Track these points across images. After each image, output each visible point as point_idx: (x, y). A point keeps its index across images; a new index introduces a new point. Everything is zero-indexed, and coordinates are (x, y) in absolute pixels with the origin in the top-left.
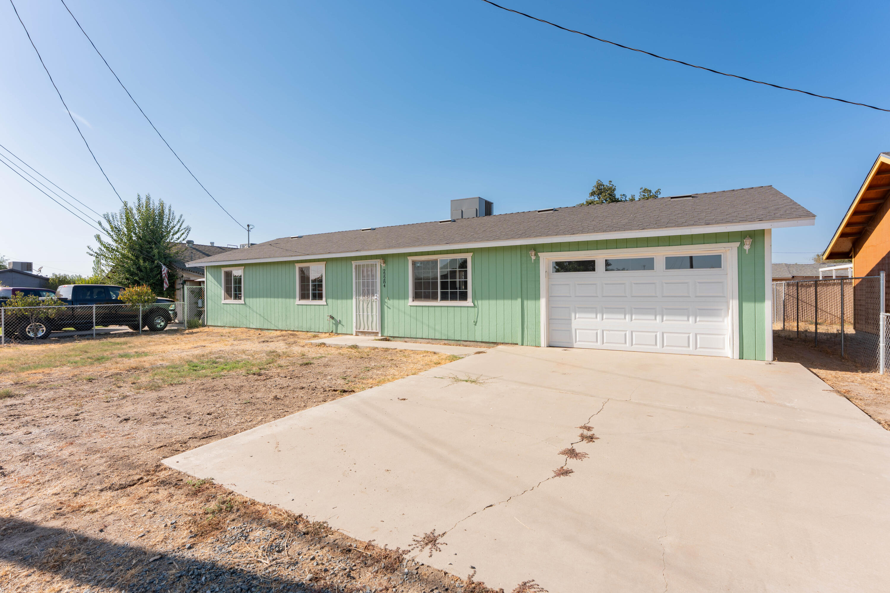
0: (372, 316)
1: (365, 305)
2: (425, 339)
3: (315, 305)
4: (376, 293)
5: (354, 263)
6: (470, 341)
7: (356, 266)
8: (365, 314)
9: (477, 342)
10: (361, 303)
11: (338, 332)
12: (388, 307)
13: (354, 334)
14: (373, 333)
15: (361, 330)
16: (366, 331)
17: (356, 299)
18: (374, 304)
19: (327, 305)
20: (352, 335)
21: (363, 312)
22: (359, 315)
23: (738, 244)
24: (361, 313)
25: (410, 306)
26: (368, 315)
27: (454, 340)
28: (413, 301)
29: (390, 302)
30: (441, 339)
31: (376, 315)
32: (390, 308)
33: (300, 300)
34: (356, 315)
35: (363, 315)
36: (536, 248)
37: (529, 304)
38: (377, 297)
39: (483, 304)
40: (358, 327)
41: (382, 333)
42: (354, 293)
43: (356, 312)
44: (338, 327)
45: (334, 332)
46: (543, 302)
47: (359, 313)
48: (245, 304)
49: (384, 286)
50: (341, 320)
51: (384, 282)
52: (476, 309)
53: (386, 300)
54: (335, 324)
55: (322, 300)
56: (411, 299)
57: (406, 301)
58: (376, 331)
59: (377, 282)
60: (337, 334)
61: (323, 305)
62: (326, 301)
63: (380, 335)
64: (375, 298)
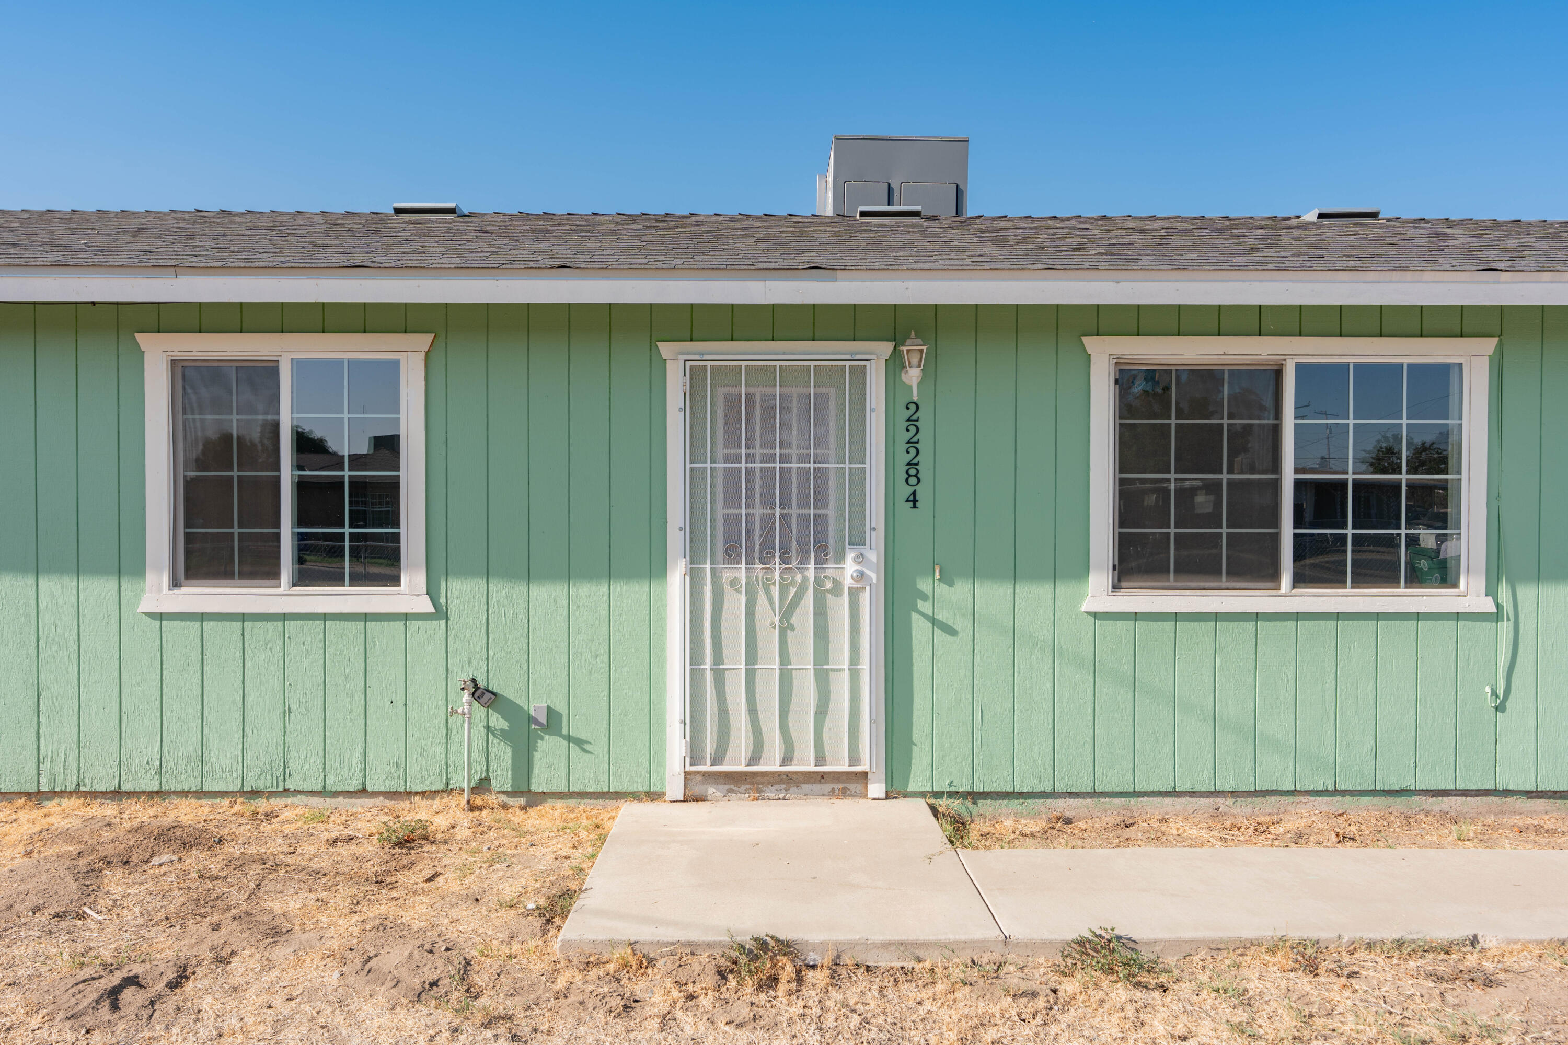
0: (823, 679)
1: (767, 616)
2: (1192, 794)
3: (325, 617)
4: (858, 541)
5: (679, 352)
6: (1465, 793)
7: (696, 375)
8: (770, 664)
9: (1506, 793)
10: (736, 604)
11: (538, 785)
12: (933, 621)
13: (675, 788)
14: (822, 777)
15: (736, 763)
16: (776, 768)
17: (694, 576)
18: (840, 608)
19: (440, 613)
20: (654, 796)
21: (752, 656)
22: (719, 677)
24: (736, 664)
25: (1095, 615)
26: (786, 678)
27: (1374, 793)
28: (1116, 587)
29: (946, 595)
30: (1294, 793)
31: (855, 675)
32: (951, 631)
33: (175, 584)
34: (695, 679)
35: (750, 676)
38: (856, 565)
40: (709, 749)
41: (890, 779)
42: (676, 540)
43: (696, 657)
44: (537, 757)
45: (502, 780)
47: (718, 658)
49: (913, 500)
50: (560, 707)
51: (912, 471)
52: (1505, 628)
53: (924, 585)
54: (505, 736)
55: (395, 580)
56: (1099, 578)
57: (1064, 589)
58: (845, 767)
59: (858, 478)
60: (534, 799)
61: (406, 617)
62: (432, 592)
63: (876, 788)
64: (850, 567)
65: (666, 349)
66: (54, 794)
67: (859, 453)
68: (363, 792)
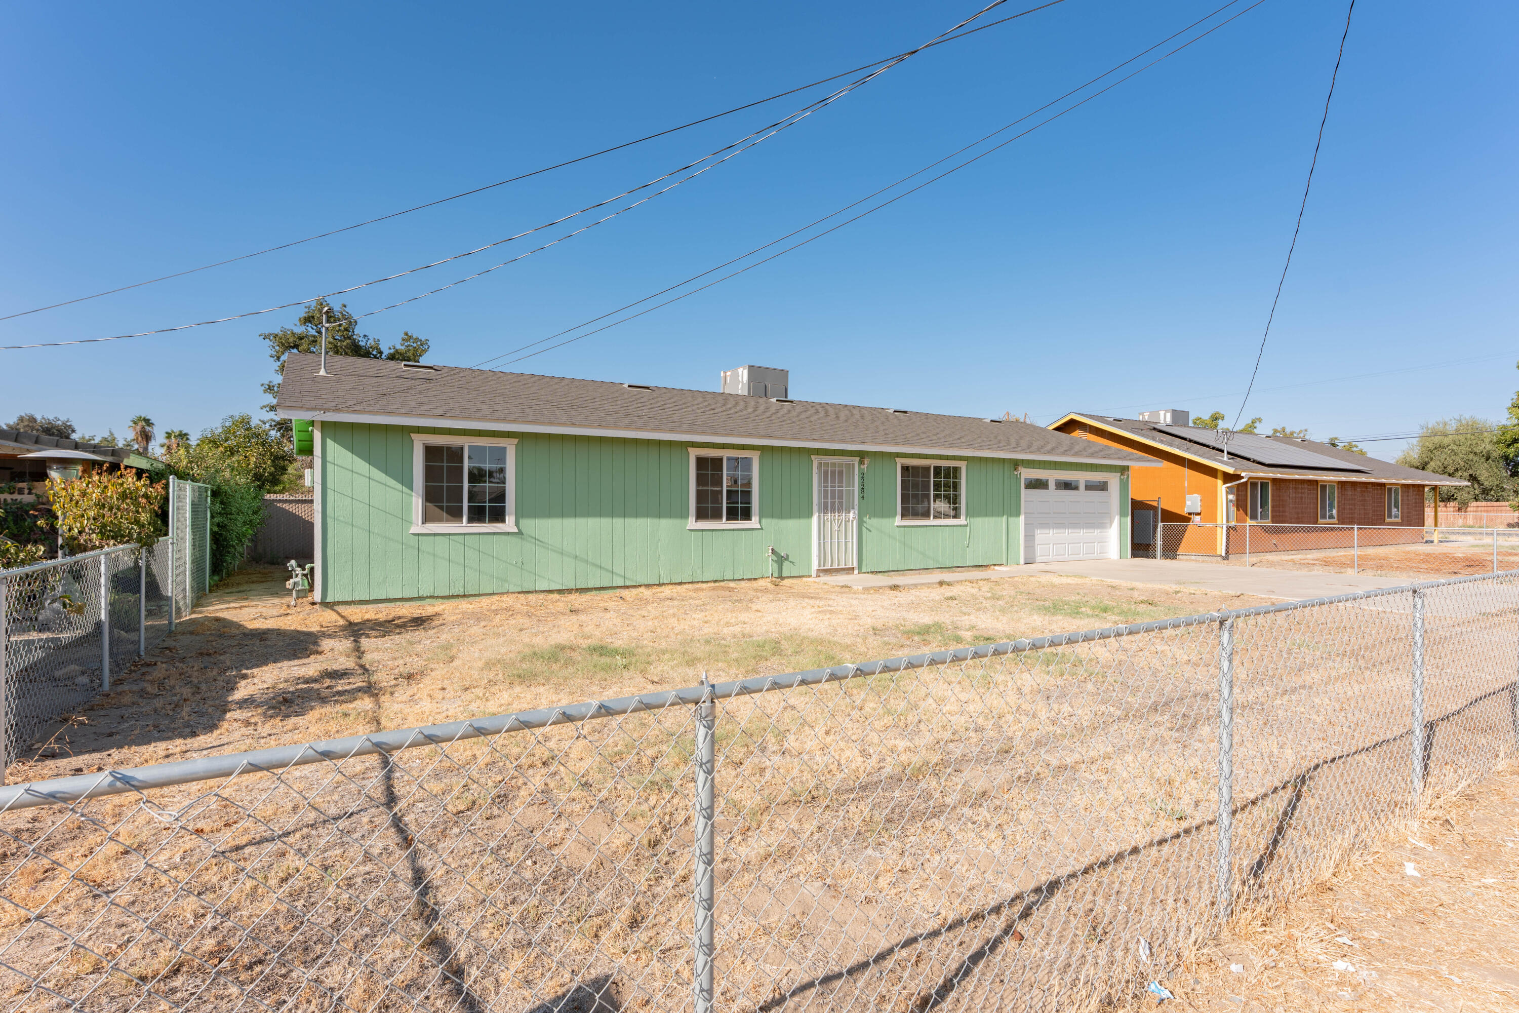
0: (846, 543)
1: (835, 527)
2: (915, 570)
3: (734, 530)
4: (853, 508)
5: (816, 460)
6: (962, 567)
7: (820, 463)
8: (835, 540)
9: (969, 566)
10: (828, 524)
11: (784, 575)
12: (867, 528)
13: (814, 574)
14: (844, 569)
15: (828, 566)
16: (836, 567)
17: (819, 517)
18: (849, 525)
19: (761, 528)
20: (810, 576)
21: (831, 539)
22: (824, 544)
23: (1119, 474)
24: (828, 540)
25: (898, 526)
26: (838, 544)
27: (946, 568)
28: (901, 519)
29: (869, 522)
31: (853, 542)
32: (870, 531)
33: (696, 521)
34: (820, 543)
35: (831, 543)
36: (1016, 464)
37: (1011, 519)
38: (852, 514)
39: (976, 521)
40: (822, 563)
41: (859, 569)
42: (815, 507)
43: (820, 539)
44: (784, 567)
45: (776, 574)
46: (1022, 518)
47: (824, 539)
48: (520, 533)
49: (863, 497)
50: (788, 554)
51: (863, 490)
52: (969, 528)
53: (865, 519)
54: (776, 562)
55: (751, 519)
56: (898, 517)
57: (891, 520)
58: (851, 566)
59: (853, 491)
60: (782, 578)
61: (753, 529)
62: (760, 522)
63: (856, 572)
64: (851, 515)
65: (813, 457)
66: (663, 584)
67: (853, 487)
68: (743, 579)
